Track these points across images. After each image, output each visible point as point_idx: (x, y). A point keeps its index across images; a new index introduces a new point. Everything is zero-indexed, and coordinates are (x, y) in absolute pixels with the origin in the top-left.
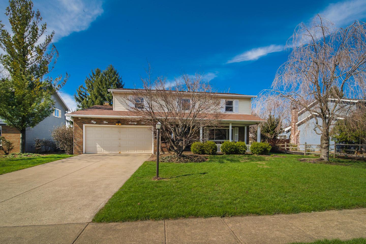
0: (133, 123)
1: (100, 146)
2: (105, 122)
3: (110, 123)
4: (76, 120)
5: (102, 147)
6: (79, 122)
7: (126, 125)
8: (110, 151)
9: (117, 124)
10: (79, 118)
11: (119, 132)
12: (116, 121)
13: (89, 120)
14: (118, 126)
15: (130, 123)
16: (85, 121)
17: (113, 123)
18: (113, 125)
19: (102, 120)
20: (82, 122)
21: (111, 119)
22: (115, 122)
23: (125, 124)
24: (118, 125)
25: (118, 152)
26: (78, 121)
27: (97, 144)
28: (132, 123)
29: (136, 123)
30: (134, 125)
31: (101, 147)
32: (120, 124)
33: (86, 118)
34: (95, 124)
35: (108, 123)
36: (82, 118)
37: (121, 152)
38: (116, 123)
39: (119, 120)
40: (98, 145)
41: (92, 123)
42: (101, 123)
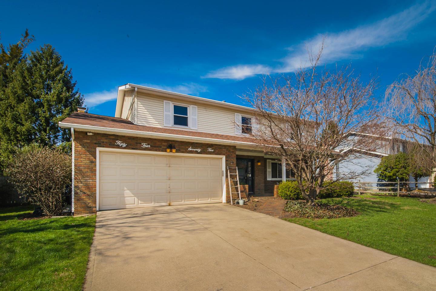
0: (195, 150)
1: (131, 192)
2: (144, 145)
3: (155, 147)
4: (81, 136)
5: (136, 195)
6: (89, 141)
7: (183, 152)
8: (151, 203)
9: (168, 150)
10: (88, 134)
11: (168, 166)
12: (166, 144)
13: (111, 139)
14: (171, 154)
15: (190, 149)
16: (102, 141)
17: (161, 147)
18: (159, 151)
19: (139, 142)
20: (95, 143)
21: (155, 139)
22: (164, 145)
23: (182, 150)
24: (171, 151)
25: (167, 204)
26: (84, 140)
27: (125, 189)
28: (193, 150)
29: (199, 150)
30: (197, 152)
31: (133, 194)
32: (174, 151)
33: (105, 135)
34: (125, 148)
35: (151, 148)
36: (97, 135)
37: (172, 204)
38: (168, 148)
39: (171, 143)
40: (128, 191)
41: (118, 147)
42: (136, 147)
